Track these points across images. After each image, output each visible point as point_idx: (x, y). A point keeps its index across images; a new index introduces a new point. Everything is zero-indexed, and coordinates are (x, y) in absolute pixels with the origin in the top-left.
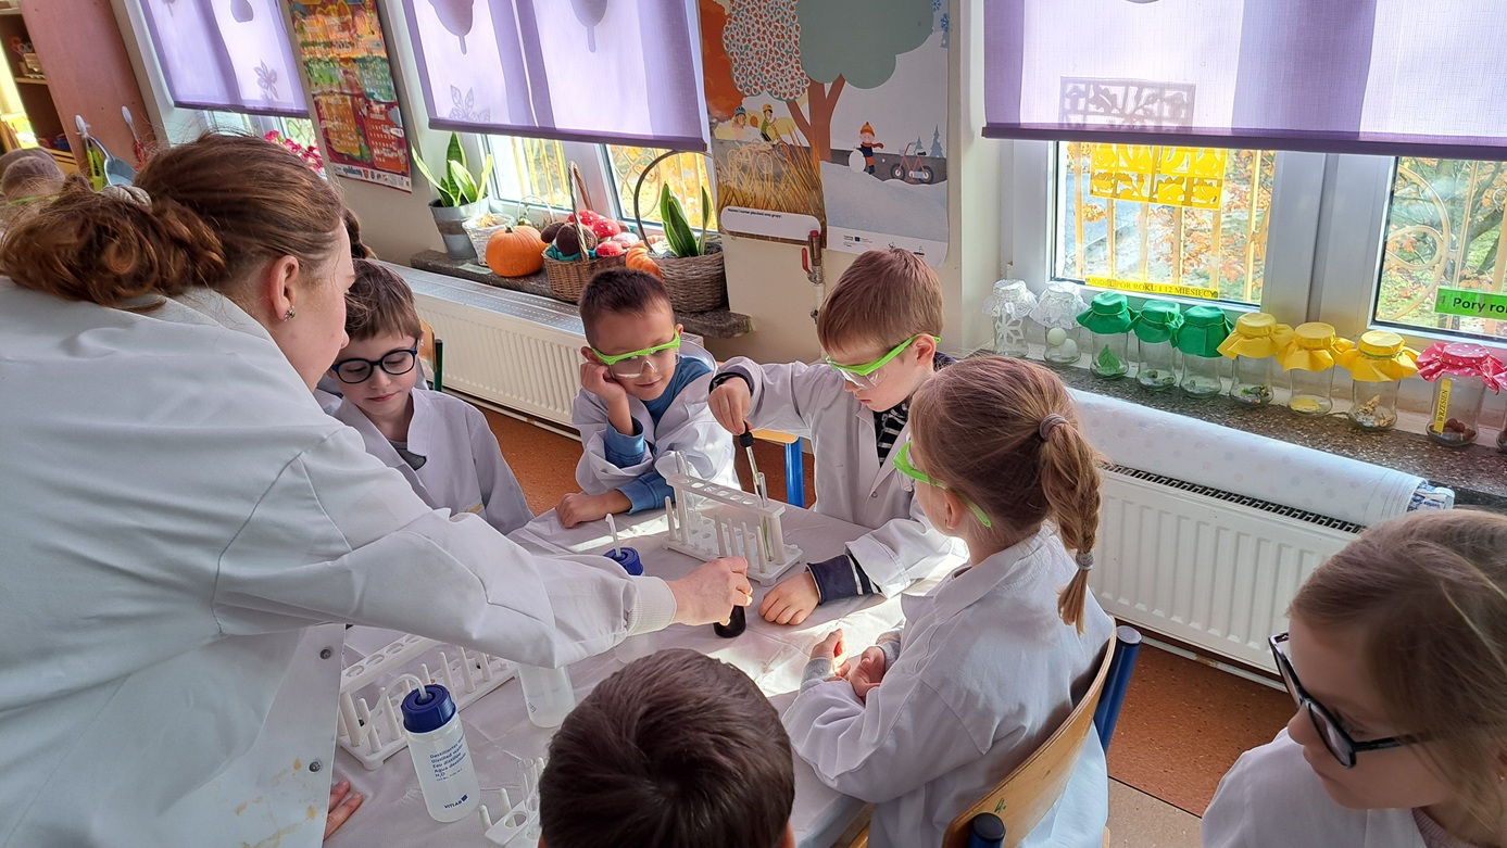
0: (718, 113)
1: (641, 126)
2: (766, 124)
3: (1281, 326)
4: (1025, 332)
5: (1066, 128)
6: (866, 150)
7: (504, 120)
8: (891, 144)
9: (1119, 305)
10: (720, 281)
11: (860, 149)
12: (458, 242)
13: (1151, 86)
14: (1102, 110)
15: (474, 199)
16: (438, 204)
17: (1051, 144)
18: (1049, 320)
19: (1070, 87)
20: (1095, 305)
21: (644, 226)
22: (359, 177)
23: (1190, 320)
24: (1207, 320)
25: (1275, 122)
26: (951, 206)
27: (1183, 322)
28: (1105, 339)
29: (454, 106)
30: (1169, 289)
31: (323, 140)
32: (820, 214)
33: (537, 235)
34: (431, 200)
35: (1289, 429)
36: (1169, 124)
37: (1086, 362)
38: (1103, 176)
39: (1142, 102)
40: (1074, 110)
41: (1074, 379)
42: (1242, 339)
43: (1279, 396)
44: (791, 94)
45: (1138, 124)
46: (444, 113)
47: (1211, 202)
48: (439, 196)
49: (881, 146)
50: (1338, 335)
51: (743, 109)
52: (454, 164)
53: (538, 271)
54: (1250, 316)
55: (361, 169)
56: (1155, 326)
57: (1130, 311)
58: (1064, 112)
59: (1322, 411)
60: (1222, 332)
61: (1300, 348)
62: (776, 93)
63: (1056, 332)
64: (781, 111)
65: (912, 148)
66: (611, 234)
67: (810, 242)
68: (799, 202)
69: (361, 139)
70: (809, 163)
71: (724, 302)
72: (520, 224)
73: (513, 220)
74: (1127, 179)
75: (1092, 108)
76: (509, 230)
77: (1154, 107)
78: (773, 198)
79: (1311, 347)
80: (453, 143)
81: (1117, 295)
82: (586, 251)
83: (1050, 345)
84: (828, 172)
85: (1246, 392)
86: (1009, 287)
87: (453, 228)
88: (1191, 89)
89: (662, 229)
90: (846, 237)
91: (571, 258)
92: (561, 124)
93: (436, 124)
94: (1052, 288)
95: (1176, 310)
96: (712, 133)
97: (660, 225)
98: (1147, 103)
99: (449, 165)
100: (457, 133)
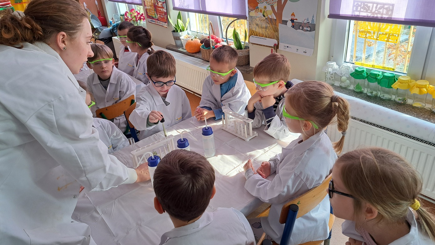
0: (251, 8)
1: (230, 11)
2: (264, 12)
3: (412, 80)
4: (334, 77)
5: (353, 16)
6: (292, 21)
7: (192, 8)
8: (300, 19)
9: (363, 71)
10: (248, 57)
11: (290, 20)
12: (178, 42)
13: (380, 4)
14: (365, 11)
15: (183, 31)
16: (174, 31)
17: (348, 21)
18: (342, 74)
19: (356, 3)
20: (356, 70)
21: (228, 40)
22: (154, 23)
23: (385, 77)
24: (389, 77)
25: (417, 17)
26: (315, 39)
27: (382, 77)
28: (358, 81)
29: (180, 4)
30: (379, 67)
31: (145, 12)
32: (278, 39)
33: (199, 41)
34: (172, 30)
35: (410, 111)
36: (385, 16)
37: (352, 87)
38: (362, 32)
39: (377, 9)
40: (357, 10)
41: (347, 92)
42: (399, 83)
43: (409, 102)
44: (272, 3)
45: (376, 16)
46: (177, 5)
47: (395, 41)
48: (175, 29)
49: (297, 19)
50: (430, 84)
51: (258, 7)
52: (179, 20)
53: (199, 52)
54: (403, 77)
55: (155, 20)
56: (373, 78)
57: (367, 73)
58: (353, 11)
59: (422, 107)
60: (394, 81)
61: (417, 87)
62: (268, 3)
63: (344, 78)
64: (269, 8)
65: (306, 20)
66: (219, 42)
67: (274, 47)
68: (272, 35)
69: (155, 12)
70: (275, 23)
71: (249, 64)
72: (195, 38)
73: (194, 37)
74: (370, 33)
75: (362, 10)
76: (192, 40)
77: (381, 10)
78: (264, 34)
79: (420, 87)
80: (179, 14)
81: (363, 68)
82: (212, 47)
83: (342, 82)
84: (281, 26)
85: (399, 99)
86: (331, 64)
87: (177, 38)
88: (393, 5)
89: (233, 41)
90: (284, 46)
91: (207, 48)
92: (208, 9)
93: (175, 8)
94: (344, 65)
95: (380, 74)
96: (249, 14)
97: (233, 40)
98: (379, 9)
99: (178, 20)
100: (180, 11)
